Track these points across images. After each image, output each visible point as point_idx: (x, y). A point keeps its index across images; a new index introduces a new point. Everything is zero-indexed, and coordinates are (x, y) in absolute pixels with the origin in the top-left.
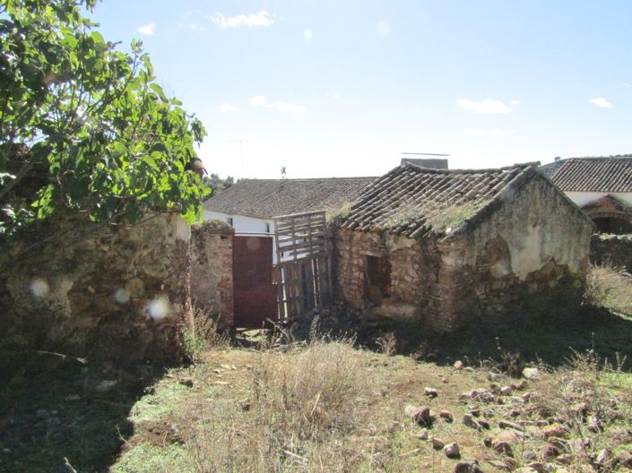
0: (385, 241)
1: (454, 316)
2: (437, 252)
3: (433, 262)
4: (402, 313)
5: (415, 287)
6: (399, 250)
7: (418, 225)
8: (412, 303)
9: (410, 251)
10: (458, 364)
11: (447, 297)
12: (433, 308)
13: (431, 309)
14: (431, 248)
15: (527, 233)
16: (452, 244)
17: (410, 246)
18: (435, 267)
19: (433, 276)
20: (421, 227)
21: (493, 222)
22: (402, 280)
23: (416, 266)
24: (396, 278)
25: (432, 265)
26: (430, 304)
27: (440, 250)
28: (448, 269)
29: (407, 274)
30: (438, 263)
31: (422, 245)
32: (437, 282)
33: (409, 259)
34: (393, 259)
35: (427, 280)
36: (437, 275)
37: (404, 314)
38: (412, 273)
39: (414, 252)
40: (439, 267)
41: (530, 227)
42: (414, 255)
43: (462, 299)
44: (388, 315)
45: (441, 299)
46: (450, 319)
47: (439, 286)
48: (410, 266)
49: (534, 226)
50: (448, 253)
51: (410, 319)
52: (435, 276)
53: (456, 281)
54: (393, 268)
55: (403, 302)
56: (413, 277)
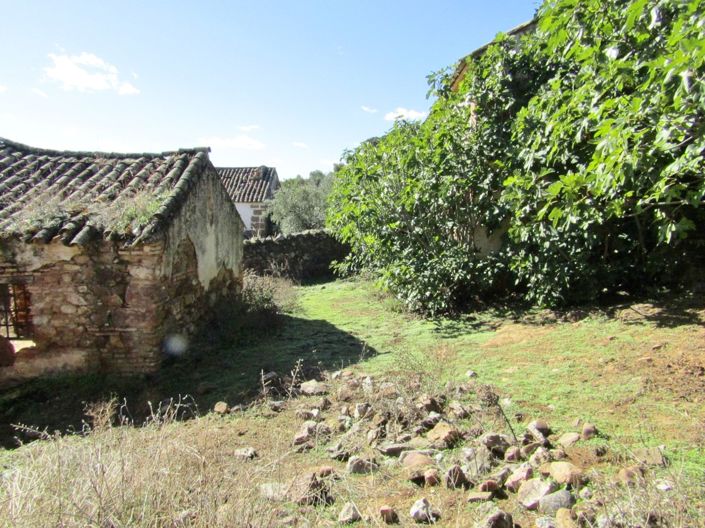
0: (14, 255)
1: (155, 349)
2: (122, 262)
3: (115, 278)
4: (60, 365)
5: (83, 320)
6: (46, 266)
7: (79, 226)
8: (79, 346)
9: (68, 267)
10: (221, 406)
11: (143, 324)
12: (121, 345)
13: (116, 347)
14: (108, 257)
15: (207, 234)
16: (147, 249)
17: (68, 258)
18: (118, 284)
19: (116, 299)
20: (85, 229)
21: (183, 219)
22: (55, 313)
23: (83, 288)
24: (42, 312)
25: (112, 283)
26: (113, 340)
27: (126, 258)
28: (141, 284)
29: (65, 301)
30: (123, 278)
31: (90, 256)
32: (124, 305)
33: (67, 279)
34: (34, 283)
35: (106, 306)
36: (122, 296)
37: (65, 366)
38: (74, 299)
39: (77, 268)
40: (127, 284)
41: (208, 225)
42: (76, 273)
43: (162, 324)
44: (30, 375)
45: (133, 330)
46: (151, 354)
47: (128, 311)
48: (70, 289)
49: (211, 224)
50: (140, 261)
51: (79, 369)
52: (118, 298)
53: (156, 299)
54: (34, 297)
55: (62, 347)
56: (78, 306)
